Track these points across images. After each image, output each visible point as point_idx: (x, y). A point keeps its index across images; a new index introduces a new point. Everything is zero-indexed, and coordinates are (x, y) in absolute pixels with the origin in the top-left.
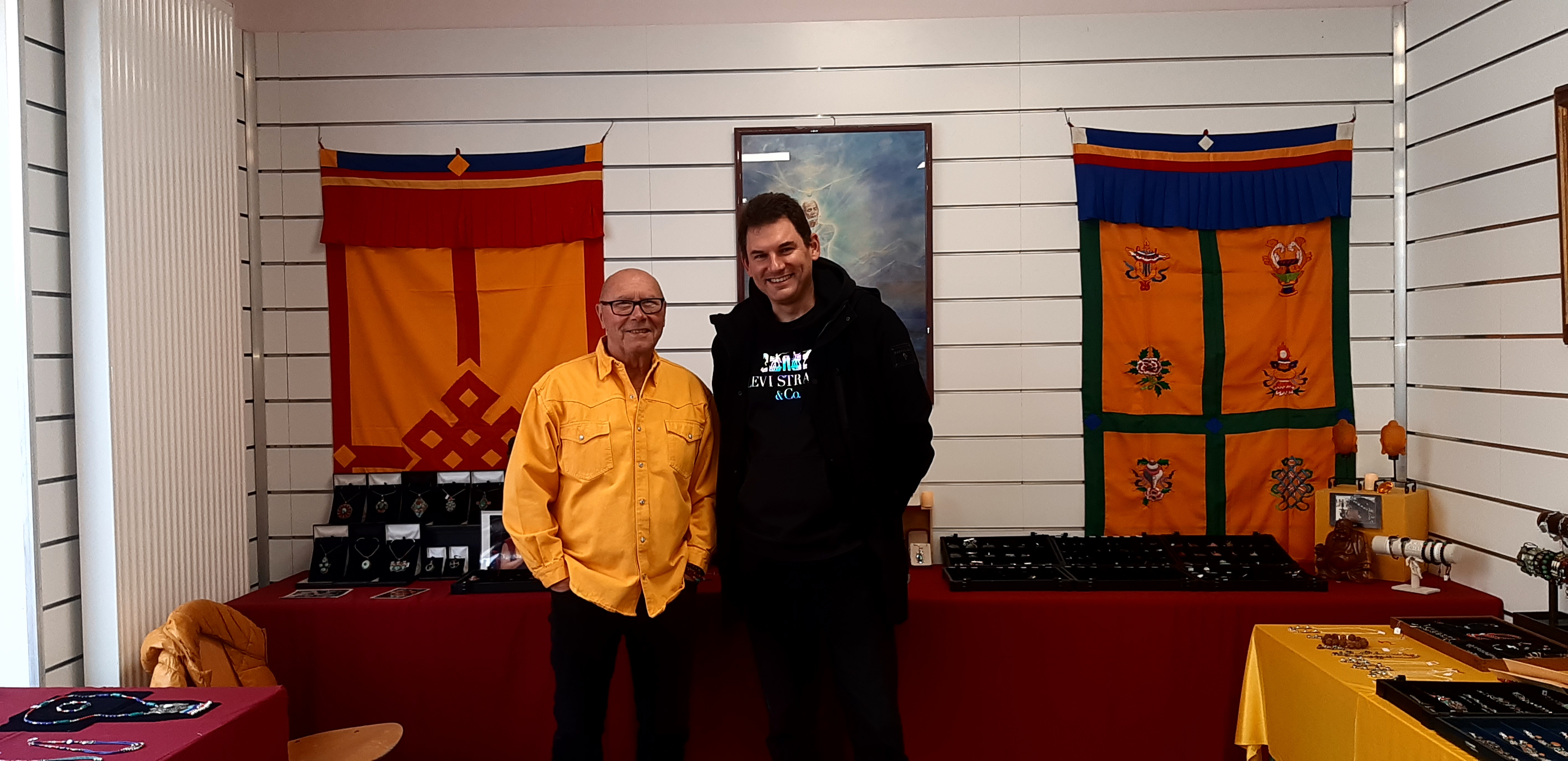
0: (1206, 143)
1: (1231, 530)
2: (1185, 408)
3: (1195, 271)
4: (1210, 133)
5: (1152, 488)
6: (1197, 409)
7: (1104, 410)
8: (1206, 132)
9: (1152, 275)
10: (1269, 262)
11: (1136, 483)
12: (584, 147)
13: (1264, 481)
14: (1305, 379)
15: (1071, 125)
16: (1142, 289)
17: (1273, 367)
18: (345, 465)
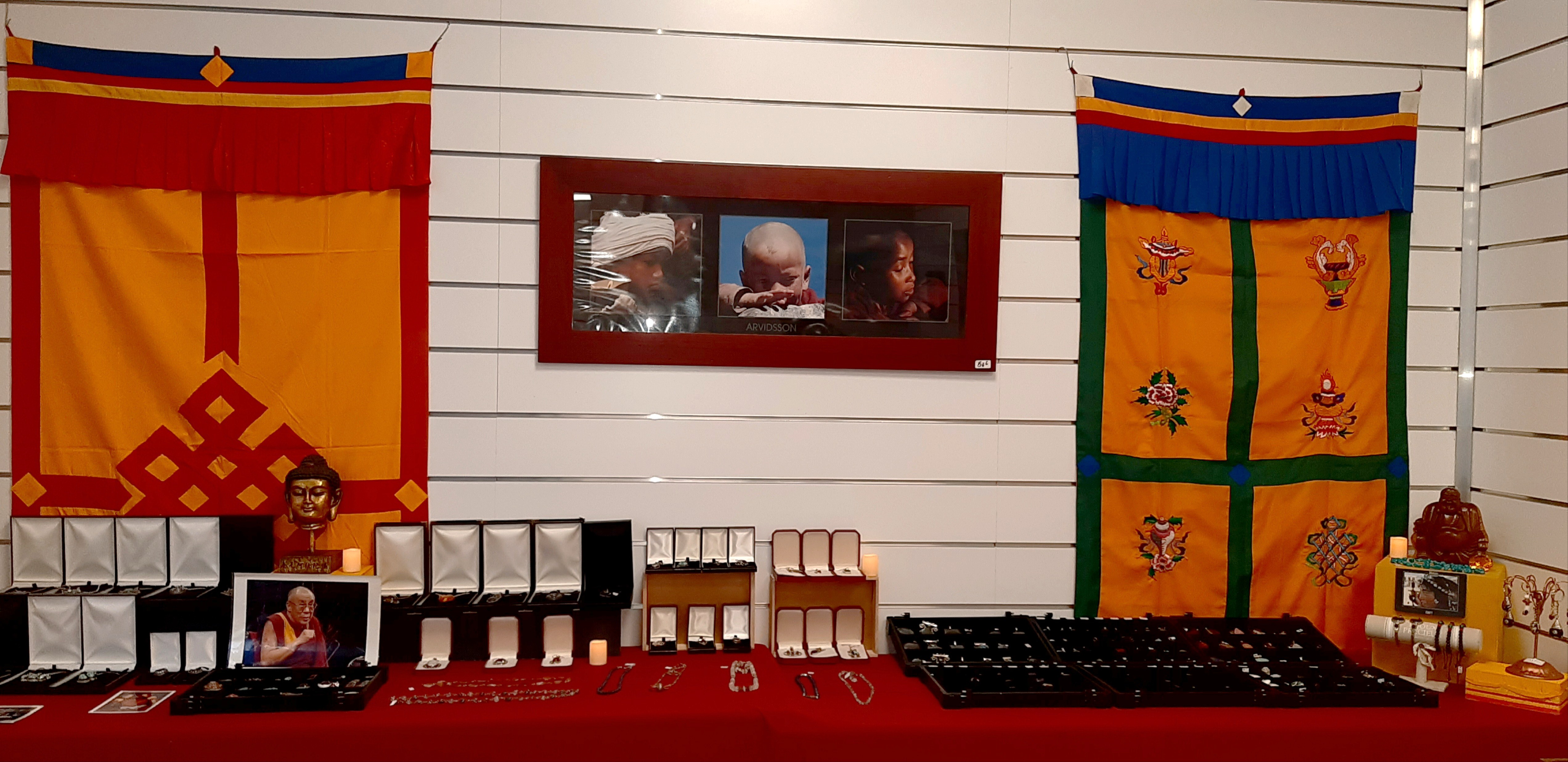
0: (1242, 107)
1: (1256, 610)
2: (1205, 450)
3: (1223, 273)
4: (1246, 94)
5: (1161, 555)
6: (1221, 452)
7: (1103, 451)
8: (1242, 92)
9: (1169, 276)
10: (1315, 266)
11: (1141, 549)
12: (406, 55)
13: (1299, 546)
14: (1354, 418)
15: (1073, 72)
16: (1157, 293)
17: (1315, 401)
18: (29, 502)
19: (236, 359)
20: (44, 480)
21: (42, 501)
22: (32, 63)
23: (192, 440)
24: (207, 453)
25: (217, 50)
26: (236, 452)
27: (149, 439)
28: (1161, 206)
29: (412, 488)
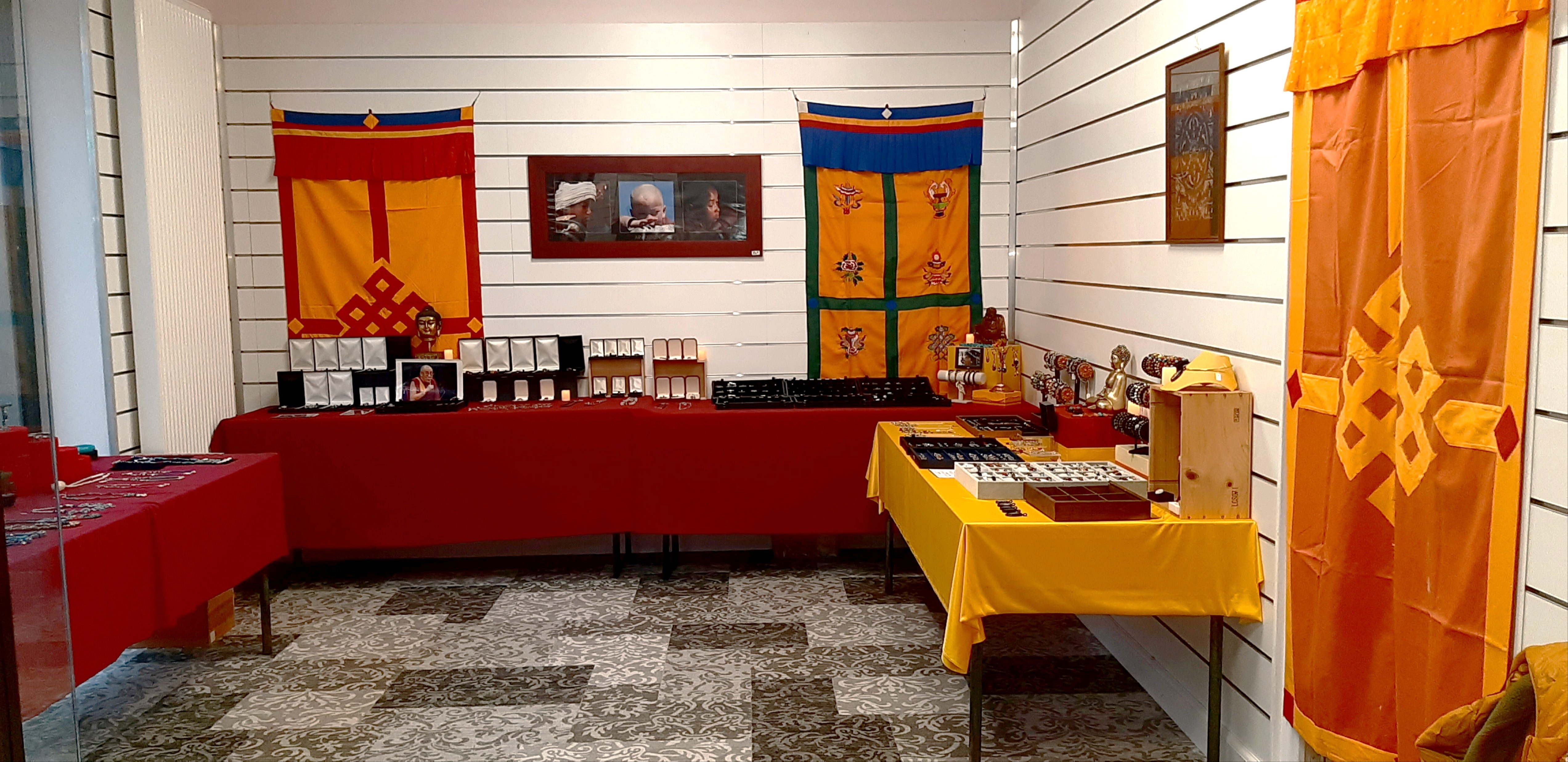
0: (887, 114)
1: (902, 373)
2: (872, 293)
3: (879, 201)
4: (890, 106)
5: (851, 347)
6: (881, 294)
7: (820, 295)
8: (887, 106)
9: (851, 203)
10: (929, 196)
11: (841, 344)
12: (459, 110)
13: (923, 341)
14: (950, 274)
15: (797, 100)
16: (844, 213)
17: (930, 266)
18: (296, 332)
19: (388, 261)
20: (302, 321)
21: (302, 331)
22: (283, 121)
23: (370, 300)
24: (377, 306)
25: (370, 111)
26: (392, 306)
27: (350, 301)
28: (844, 168)
29: (475, 321)
